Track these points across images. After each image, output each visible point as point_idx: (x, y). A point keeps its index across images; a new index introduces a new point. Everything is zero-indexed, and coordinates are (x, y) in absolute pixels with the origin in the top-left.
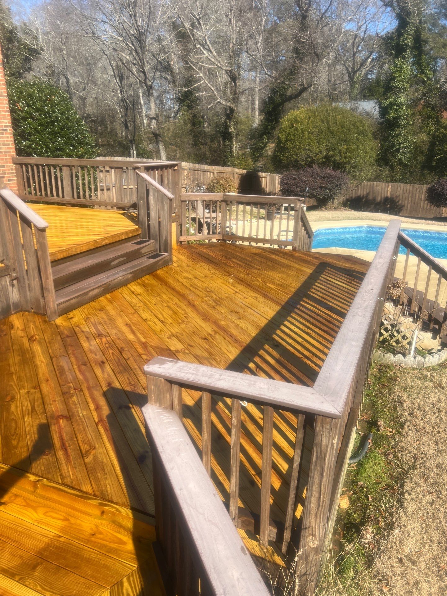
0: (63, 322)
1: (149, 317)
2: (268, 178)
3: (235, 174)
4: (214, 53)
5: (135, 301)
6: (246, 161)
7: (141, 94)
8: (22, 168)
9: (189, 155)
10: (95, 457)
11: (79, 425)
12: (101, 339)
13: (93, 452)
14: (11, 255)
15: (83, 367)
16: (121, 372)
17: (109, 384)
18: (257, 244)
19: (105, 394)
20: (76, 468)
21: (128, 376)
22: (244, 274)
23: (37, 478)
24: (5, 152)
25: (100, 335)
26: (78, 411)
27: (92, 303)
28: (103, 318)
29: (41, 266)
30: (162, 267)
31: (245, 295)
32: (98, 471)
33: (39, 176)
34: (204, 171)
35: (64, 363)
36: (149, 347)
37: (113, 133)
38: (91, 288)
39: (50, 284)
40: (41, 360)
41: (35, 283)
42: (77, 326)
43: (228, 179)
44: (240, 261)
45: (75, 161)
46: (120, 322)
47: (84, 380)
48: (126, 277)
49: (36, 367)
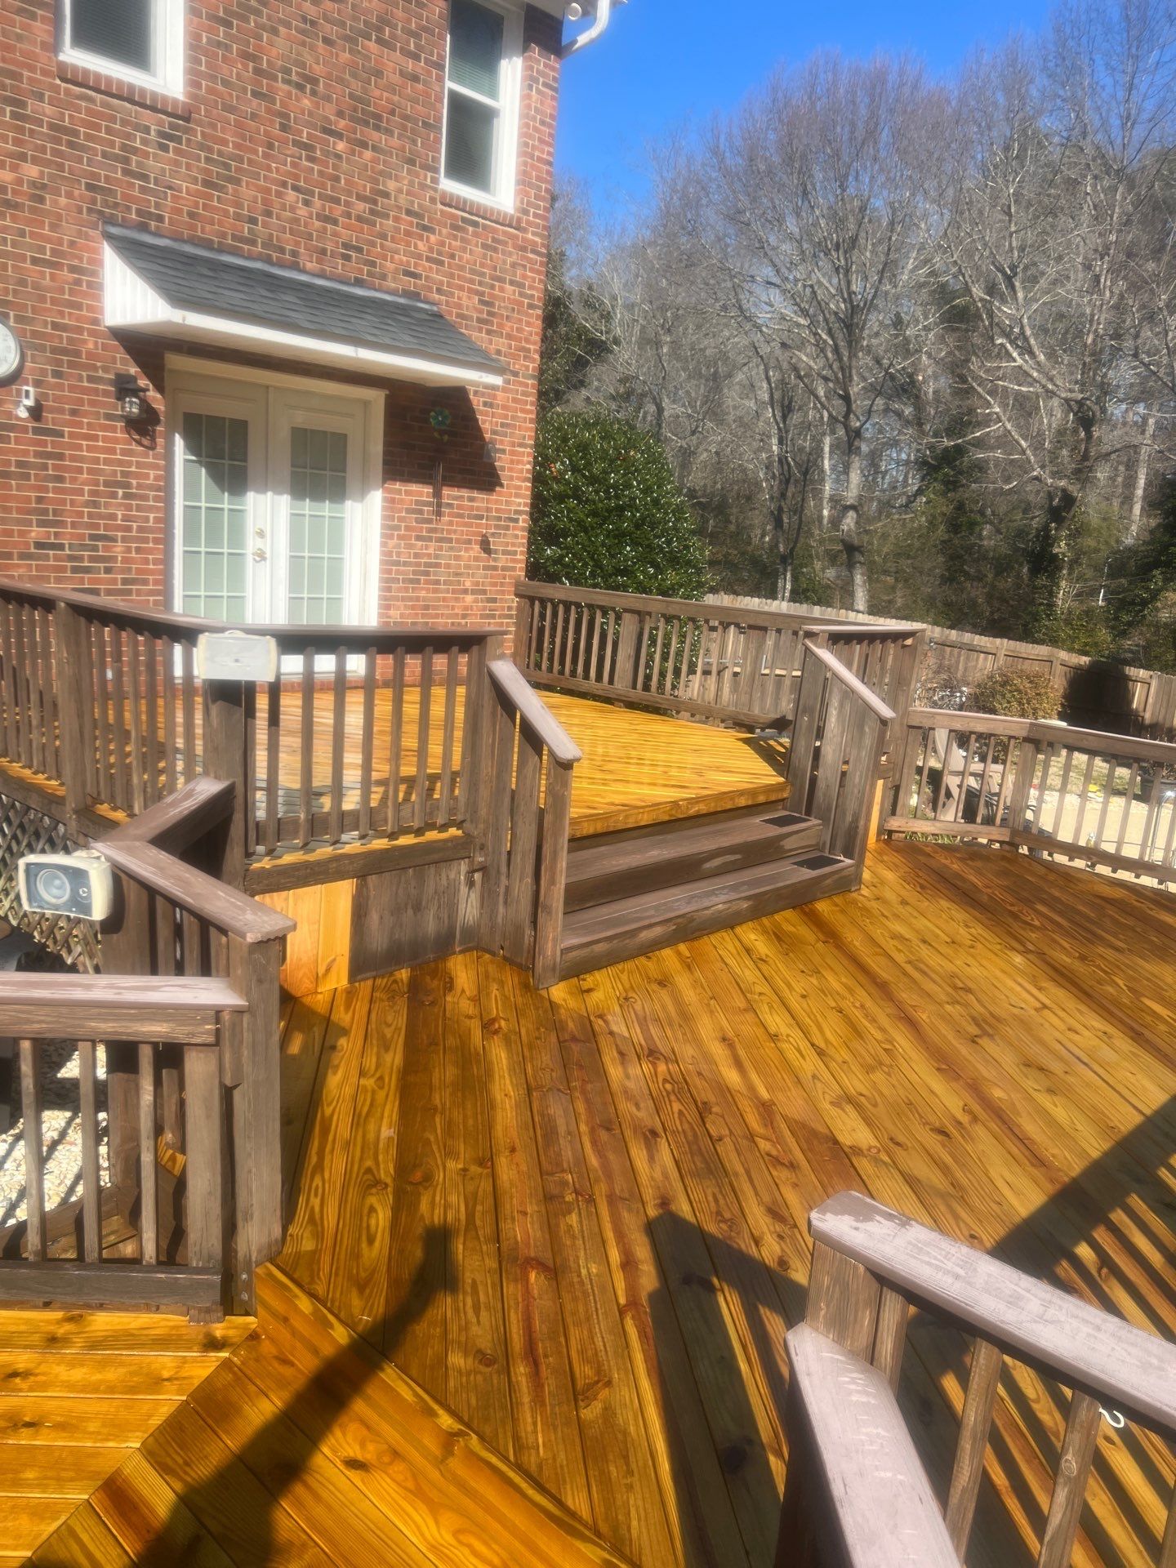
0: (568, 997)
1: (784, 1030)
2: (1154, 683)
3: (1057, 664)
4: (1042, 357)
5: (749, 974)
6: (1091, 633)
7: (827, 449)
8: (532, 605)
9: (931, 602)
10: (608, 1412)
11: (575, 1299)
12: (654, 1065)
13: (604, 1393)
14: (483, 812)
15: (604, 1135)
16: (696, 1174)
17: (664, 1202)
18: (1114, 871)
19: (650, 1228)
20: (555, 1429)
21: (716, 1190)
22: (1069, 954)
23: (457, 1426)
24: (504, 569)
25: (653, 1054)
26: (578, 1257)
27: (643, 959)
28: (664, 1007)
29: (544, 849)
30: (829, 893)
31: (1071, 1021)
32: (611, 1457)
33: (565, 629)
34: (972, 649)
35: (556, 1109)
36: (778, 1117)
37: (740, 536)
38: (646, 922)
39: (556, 896)
40: (505, 1089)
41: (522, 888)
42: (601, 1016)
43: (1037, 676)
44: (1061, 913)
45: (655, 602)
46: (706, 1028)
47: (600, 1173)
48: (735, 907)
49: (492, 1106)
